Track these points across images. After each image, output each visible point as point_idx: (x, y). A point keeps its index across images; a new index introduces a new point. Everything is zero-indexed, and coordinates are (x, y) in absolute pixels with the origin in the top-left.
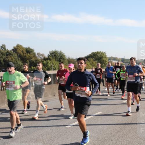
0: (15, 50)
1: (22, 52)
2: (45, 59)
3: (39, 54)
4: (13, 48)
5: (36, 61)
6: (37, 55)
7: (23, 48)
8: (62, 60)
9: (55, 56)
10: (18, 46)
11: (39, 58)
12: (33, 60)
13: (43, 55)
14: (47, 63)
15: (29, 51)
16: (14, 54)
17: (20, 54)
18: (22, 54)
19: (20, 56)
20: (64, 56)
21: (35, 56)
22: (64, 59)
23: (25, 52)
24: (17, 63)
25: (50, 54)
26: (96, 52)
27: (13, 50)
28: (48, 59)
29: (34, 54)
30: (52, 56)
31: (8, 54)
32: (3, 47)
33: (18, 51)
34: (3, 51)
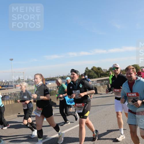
0: (92, 69)
1: (96, 70)
2: (107, 72)
3: (104, 69)
5: (103, 73)
6: (103, 70)
7: (96, 68)
10: (94, 67)
11: (105, 72)
12: (102, 73)
13: (106, 70)
15: (99, 69)
16: (92, 71)
17: (95, 71)
18: (96, 71)
19: (95, 72)
23: (97, 69)
25: (110, 69)
28: (109, 71)
29: (102, 70)
30: (111, 70)
31: (90, 71)
32: (87, 68)
33: (94, 69)
34: (87, 70)
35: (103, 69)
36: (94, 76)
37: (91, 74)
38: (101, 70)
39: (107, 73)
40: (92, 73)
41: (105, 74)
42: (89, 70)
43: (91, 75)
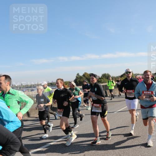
0: (84, 75)
1: (88, 76)
2: (100, 78)
7: (88, 74)
10: (85, 73)
14: (101, 80)
16: (84, 77)
18: (88, 77)
20: (110, 75)
23: (89, 76)
27: (83, 75)
28: (102, 78)
30: (104, 77)
31: (81, 78)
32: (78, 74)
33: (86, 76)
34: (78, 76)
37: (82, 81)
39: (100, 80)
42: (80, 76)
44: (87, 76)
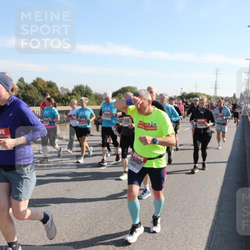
0: (35, 84)
1: (43, 86)
2: (69, 94)
3: (62, 88)
4: (32, 82)
5: (59, 96)
6: (60, 90)
7: (44, 81)
8: (88, 95)
9: (80, 90)
10: (38, 79)
11: (63, 93)
12: (56, 95)
13: (67, 90)
15: (51, 85)
16: (34, 88)
17: (41, 89)
18: (43, 88)
19: (41, 91)
20: (91, 91)
21: (57, 91)
22: (90, 95)
23: (46, 86)
24: (38, 99)
25: (75, 88)
26: (126, 87)
27: (32, 83)
28: (73, 94)
29: (57, 88)
30: (77, 91)
31: (27, 88)
32: (21, 80)
33: (38, 85)
34: (21, 84)
35: (59, 88)
36: (37, 101)
37: (29, 95)
38: (55, 88)
39: (69, 97)
40: (34, 94)
41: (63, 99)
42: (27, 86)
43: (31, 98)
44: (41, 86)
